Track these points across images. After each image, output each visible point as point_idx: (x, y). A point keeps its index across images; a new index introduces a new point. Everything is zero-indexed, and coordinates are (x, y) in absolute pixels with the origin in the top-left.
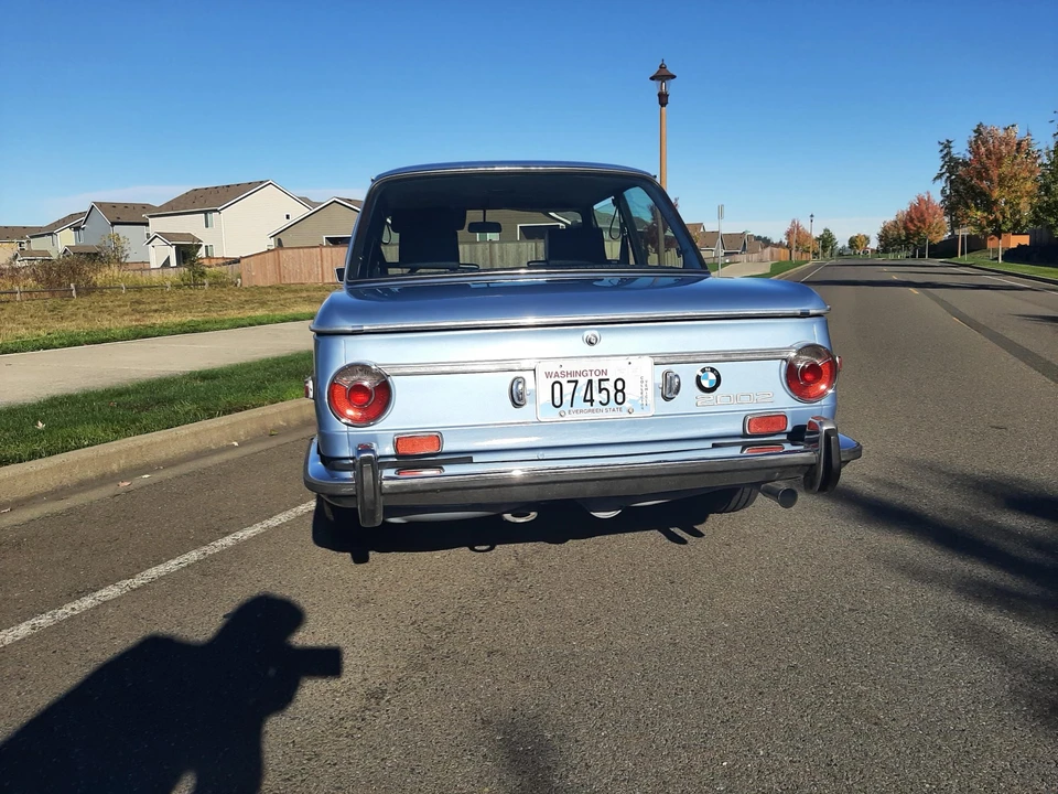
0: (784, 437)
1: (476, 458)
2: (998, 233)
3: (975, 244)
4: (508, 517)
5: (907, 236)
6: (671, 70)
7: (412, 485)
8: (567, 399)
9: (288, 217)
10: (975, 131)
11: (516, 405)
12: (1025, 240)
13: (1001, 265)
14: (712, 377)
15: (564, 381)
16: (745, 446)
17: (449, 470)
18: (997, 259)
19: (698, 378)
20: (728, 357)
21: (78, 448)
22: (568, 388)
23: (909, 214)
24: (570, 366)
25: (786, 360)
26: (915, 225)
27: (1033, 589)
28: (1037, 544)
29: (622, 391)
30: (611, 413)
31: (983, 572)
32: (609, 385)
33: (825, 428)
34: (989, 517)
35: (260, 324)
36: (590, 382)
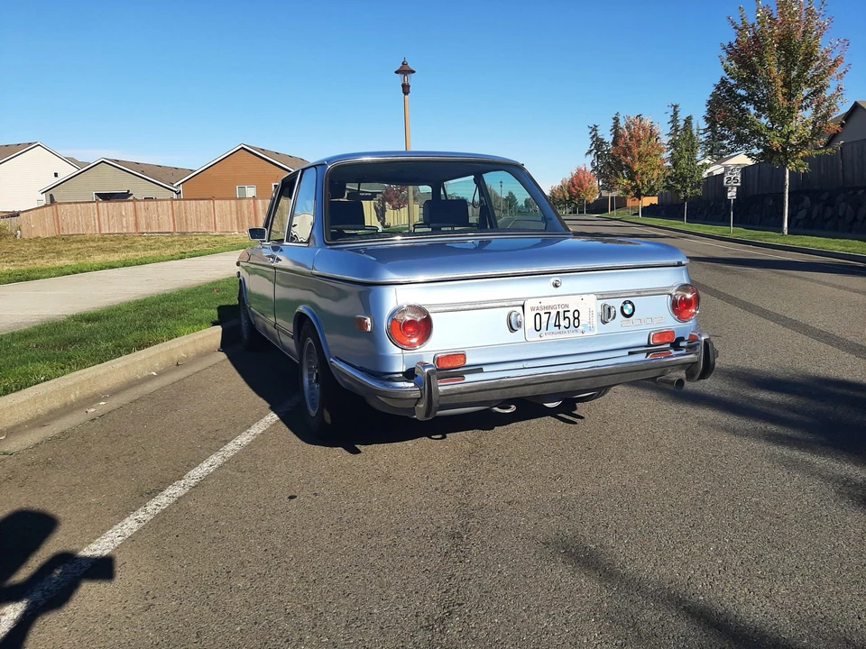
0: (668, 346)
1: (485, 369)
2: (639, 196)
3: (620, 203)
4: (496, 409)
5: (570, 197)
6: (411, 66)
7: (458, 389)
8: (544, 325)
9: (56, 175)
10: (614, 119)
11: (512, 329)
12: (654, 200)
13: (640, 219)
14: (630, 306)
15: (542, 313)
16: (648, 353)
17: (468, 378)
18: (638, 214)
19: (622, 308)
20: (639, 293)
21: (37, 383)
22: (545, 317)
23: (572, 179)
24: (546, 302)
25: (671, 295)
26: (576, 189)
27: (810, 437)
28: (792, 409)
29: (578, 318)
30: (572, 335)
31: (773, 428)
32: (569, 315)
33: (703, 338)
34: (752, 394)
35: (82, 272)
36: (558, 312)
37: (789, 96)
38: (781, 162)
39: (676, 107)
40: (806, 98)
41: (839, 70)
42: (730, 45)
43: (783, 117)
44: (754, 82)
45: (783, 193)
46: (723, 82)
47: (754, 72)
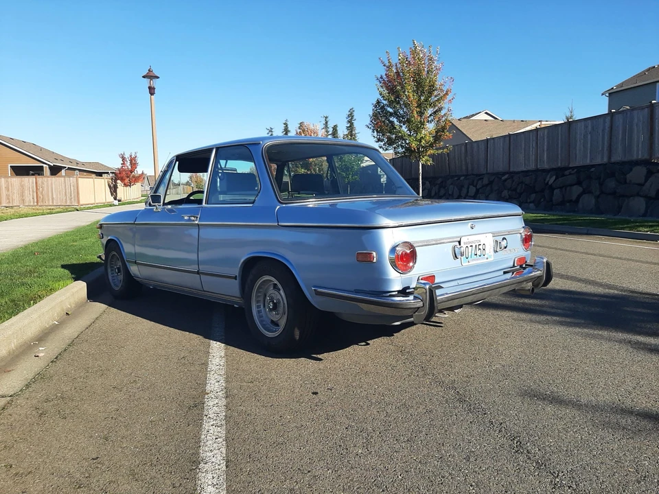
11: (456, 257)
14: (505, 241)
15: (469, 246)
16: (513, 272)
20: (508, 233)
22: (470, 249)
24: (470, 239)
29: (484, 249)
30: (482, 260)
32: (481, 247)
33: (545, 260)
36: (476, 246)
37: (421, 114)
38: (416, 158)
39: (326, 118)
40: (431, 115)
41: (449, 97)
42: (381, 77)
43: (418, 129)
44: (398, 103)
45: (418, 179)
46: (378, 102)
47: (398, 96)
